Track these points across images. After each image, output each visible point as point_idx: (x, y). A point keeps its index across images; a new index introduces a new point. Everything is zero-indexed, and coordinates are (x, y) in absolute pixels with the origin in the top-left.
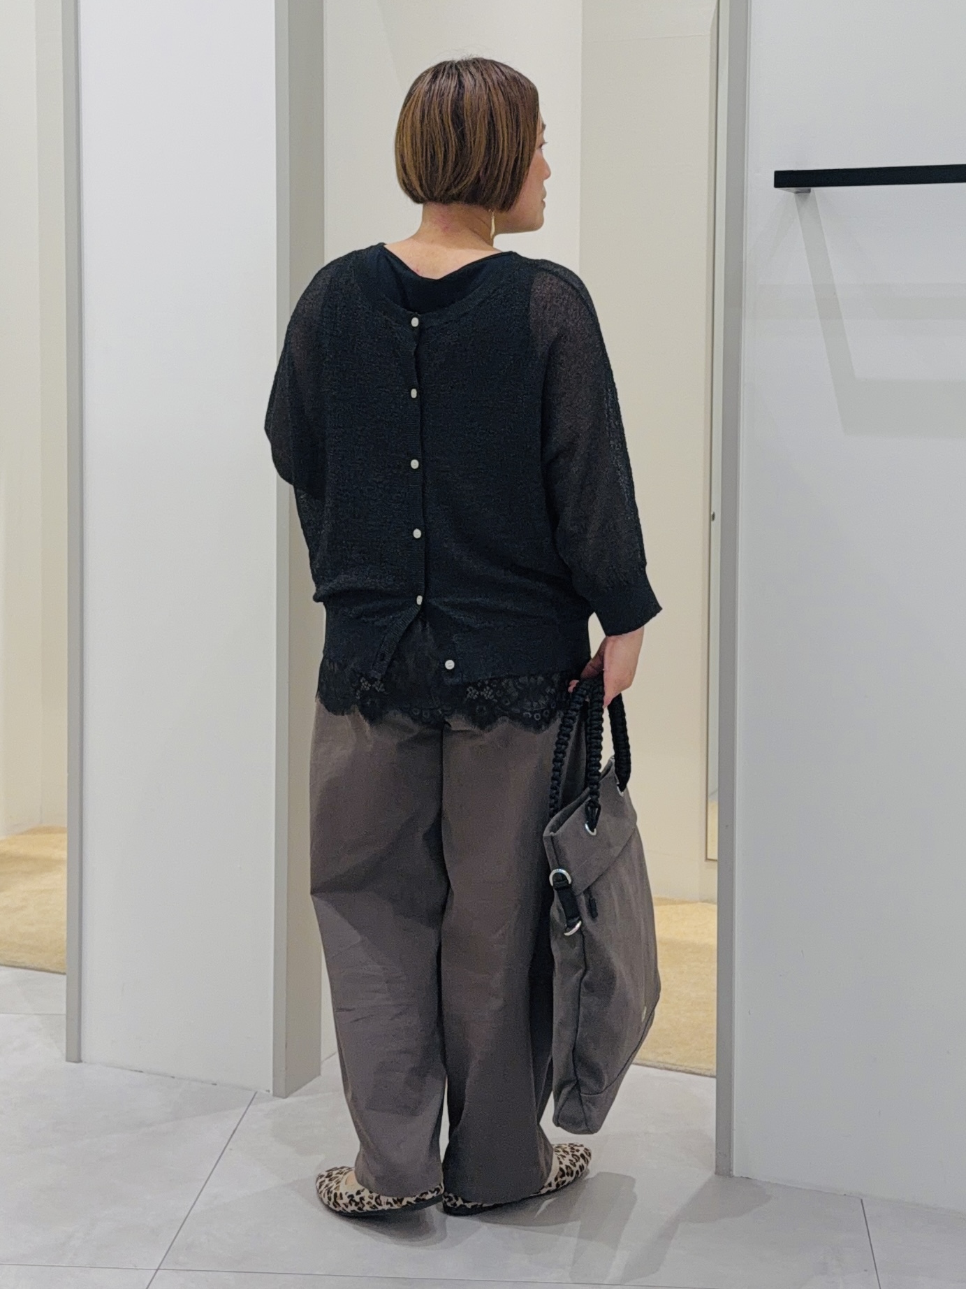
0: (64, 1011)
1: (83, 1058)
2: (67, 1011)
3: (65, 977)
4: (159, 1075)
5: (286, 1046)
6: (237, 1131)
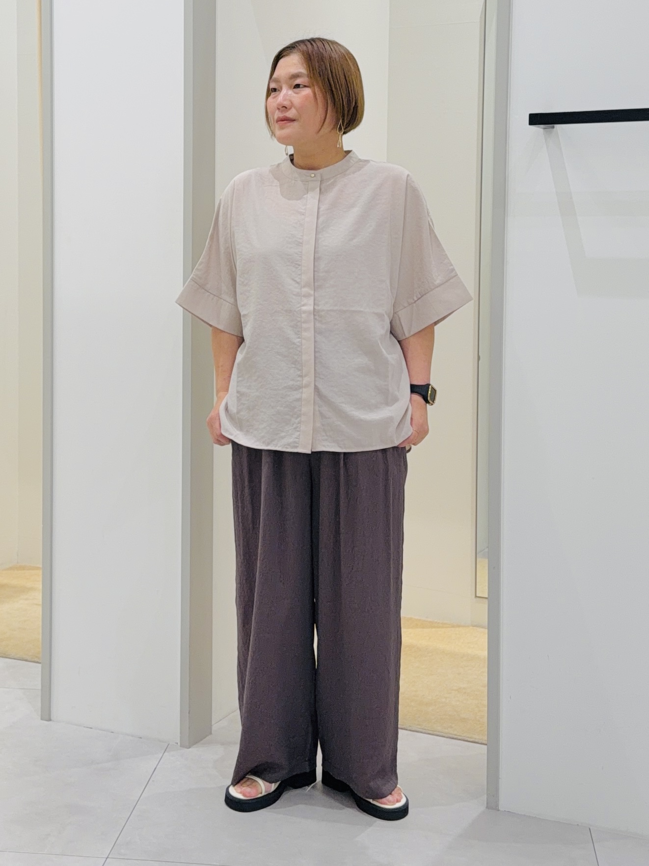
0: (40, 688)
1: (52, 718)
2: (42, 686)
3: (40, 665)
4: (104, 731)
5: (189, 713)
6: (157, 769)
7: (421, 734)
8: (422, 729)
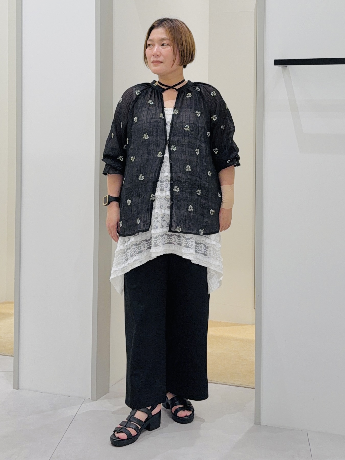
0: (13, 370)
1: (20, 388)
3: (13, 357)
4: (49, 393)
5: (96, 382)
6: (77, 414)
7: (222, 385)
8: (223, 382)
